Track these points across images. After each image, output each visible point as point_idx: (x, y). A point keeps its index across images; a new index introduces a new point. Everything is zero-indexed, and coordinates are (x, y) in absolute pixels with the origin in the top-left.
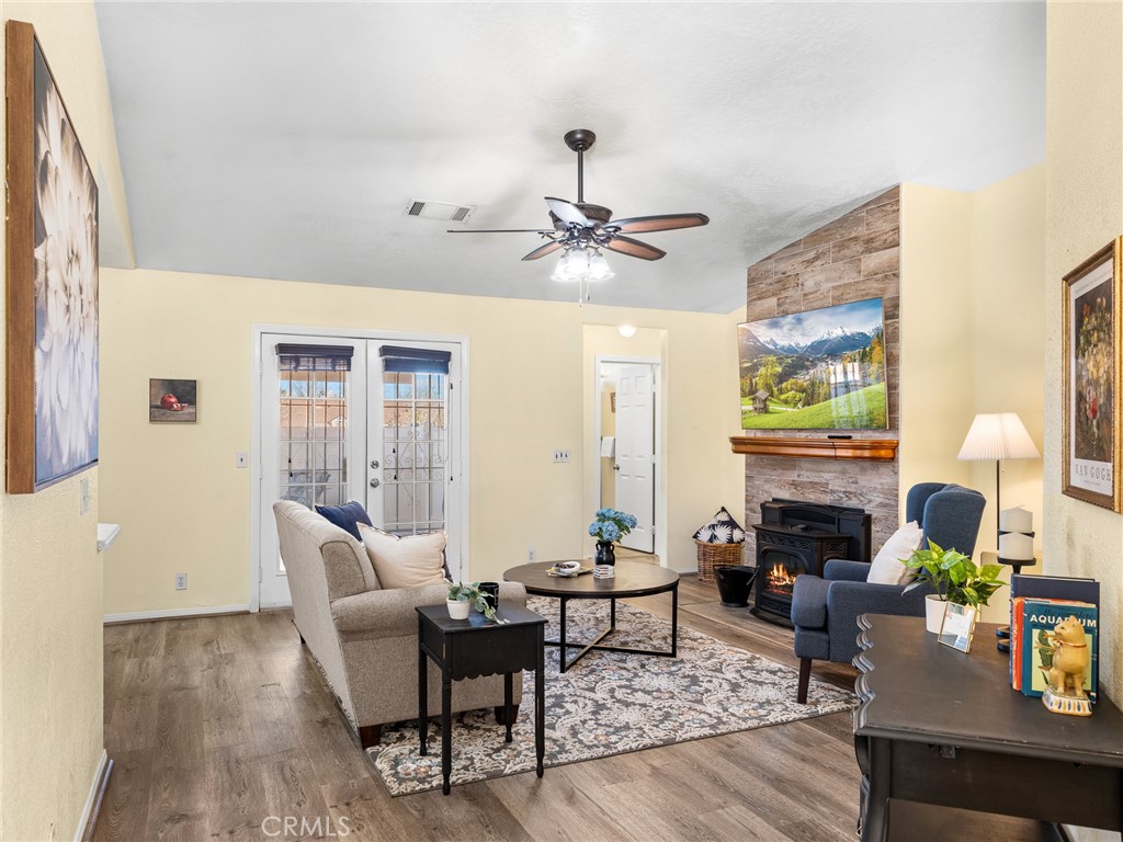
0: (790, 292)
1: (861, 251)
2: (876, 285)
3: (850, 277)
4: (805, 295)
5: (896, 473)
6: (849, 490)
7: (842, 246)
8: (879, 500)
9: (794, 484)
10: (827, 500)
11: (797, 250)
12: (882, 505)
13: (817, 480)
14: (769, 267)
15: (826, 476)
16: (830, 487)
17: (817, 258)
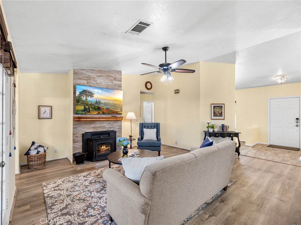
0: (92, 81)
1: (113, 79)
2: (117, 87)
3: (111, 84)
4: (97, 83)
5: (121, 122)
6: (110, 127)
7: (108, 76)
8: (118, 128)
9: (94, 128)
10: (104, 130)
11: (94, 72)
12: (118, 129)
13: (101, 126)
14: (83, 72)
15: (104, 125)
16: (106, 127)
17: (101, 76)
